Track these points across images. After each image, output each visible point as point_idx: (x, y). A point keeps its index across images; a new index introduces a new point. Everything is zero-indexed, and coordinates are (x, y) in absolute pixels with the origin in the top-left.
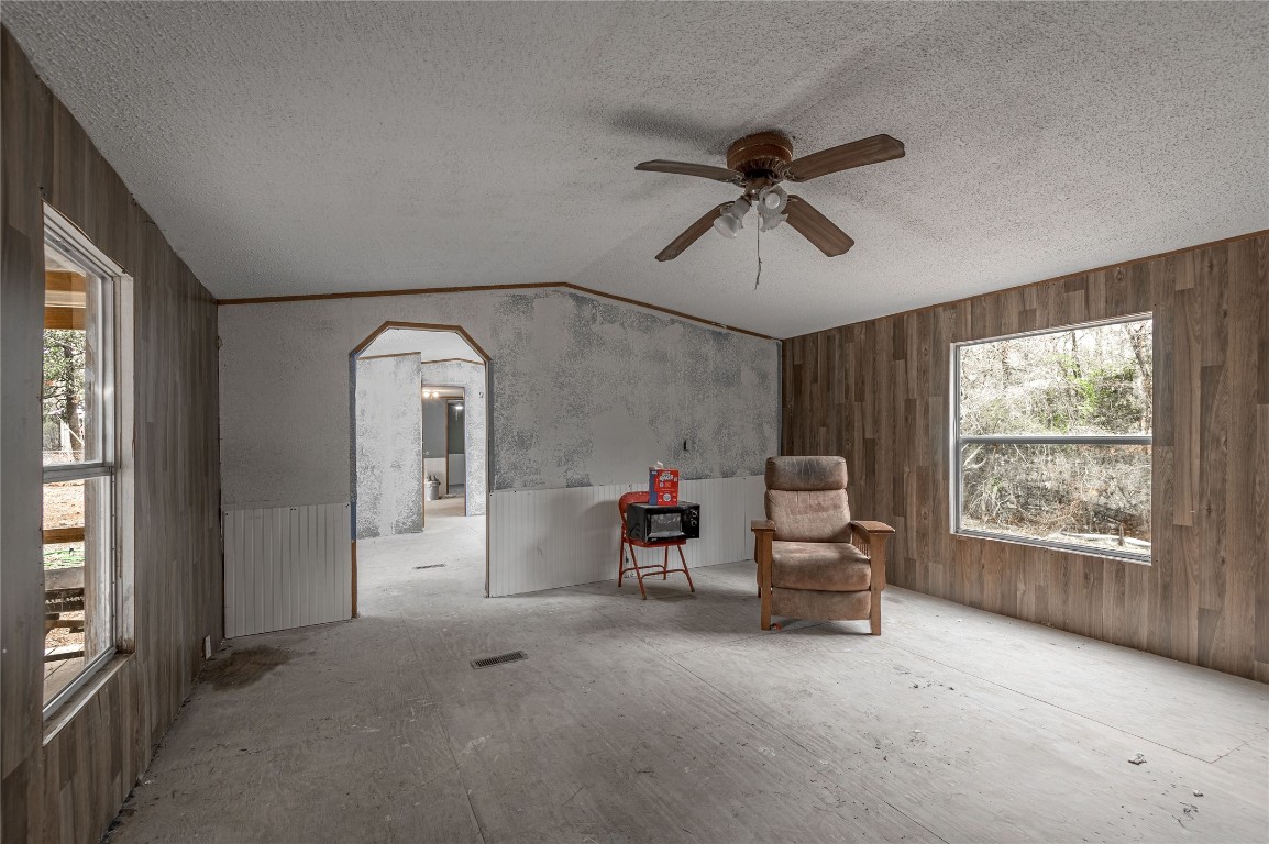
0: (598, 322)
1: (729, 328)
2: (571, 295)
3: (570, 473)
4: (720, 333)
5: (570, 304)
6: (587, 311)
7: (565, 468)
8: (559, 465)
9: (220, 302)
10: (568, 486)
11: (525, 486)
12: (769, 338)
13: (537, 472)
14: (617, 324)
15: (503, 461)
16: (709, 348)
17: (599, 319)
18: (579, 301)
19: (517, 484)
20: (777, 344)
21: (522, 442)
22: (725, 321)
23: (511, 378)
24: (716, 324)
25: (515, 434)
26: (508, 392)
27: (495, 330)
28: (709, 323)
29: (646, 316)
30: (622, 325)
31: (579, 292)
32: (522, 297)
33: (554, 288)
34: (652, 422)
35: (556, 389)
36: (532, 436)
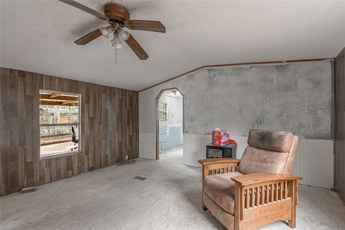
0: (216, 76)
1: (287, 62)
2: (207, 70)
3: (206, 130)
4: (282, 66)
5: (206, 73)
6: (212, 73)
7: (205, 128)
8: (203, 127)
9: (139, 92)
10: (206, 134)
11: (192, 133)
12: (323, 59)
13: (196, 129)
14: (224, 75)
15: (187, 125)
16: (274, 75)
17: (217, 75)
18: (209, 71)
19: (190, 132)
20: (331, 62)
21: (192, 120)
22: (284, 59)
23: (189, 100)
24: (278, 62)
25: (190, 117)
26: (188, 104)
27: (184, 87)
28: (274, 62)
29: (237, 69)
30: (226, 75)
31: (209, 67)
32: (191, 75)
33: (200, 69)
34: (240, 111)
35: (202, 102)
36: (194, 118)
